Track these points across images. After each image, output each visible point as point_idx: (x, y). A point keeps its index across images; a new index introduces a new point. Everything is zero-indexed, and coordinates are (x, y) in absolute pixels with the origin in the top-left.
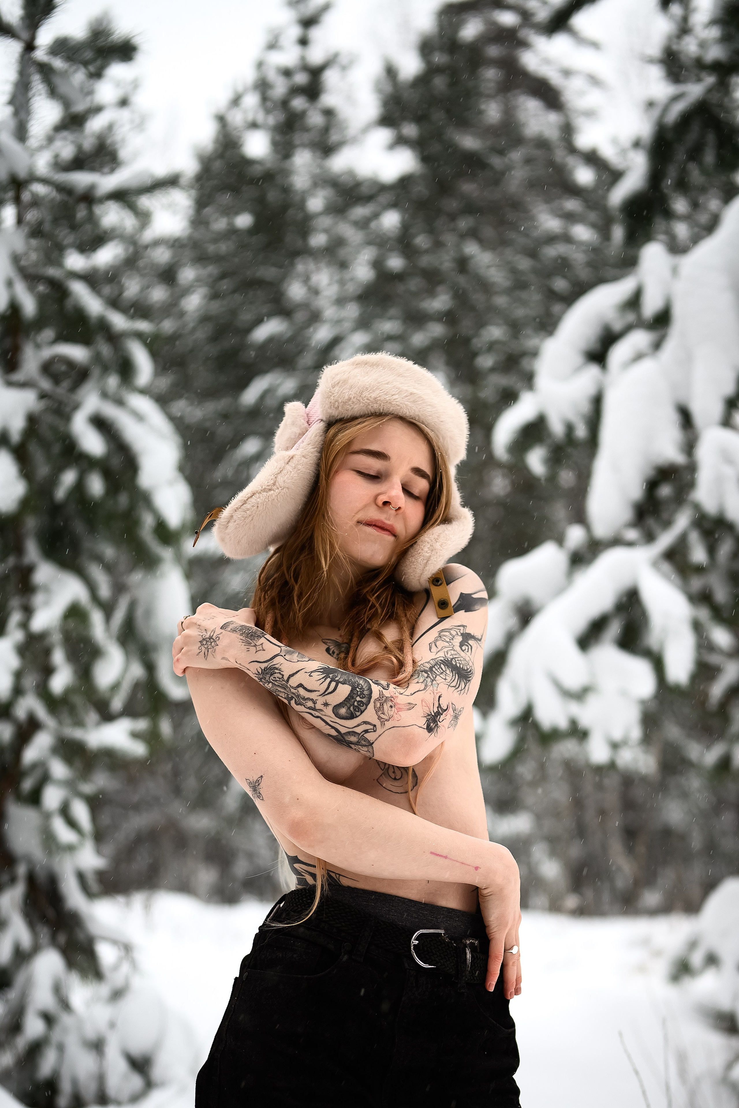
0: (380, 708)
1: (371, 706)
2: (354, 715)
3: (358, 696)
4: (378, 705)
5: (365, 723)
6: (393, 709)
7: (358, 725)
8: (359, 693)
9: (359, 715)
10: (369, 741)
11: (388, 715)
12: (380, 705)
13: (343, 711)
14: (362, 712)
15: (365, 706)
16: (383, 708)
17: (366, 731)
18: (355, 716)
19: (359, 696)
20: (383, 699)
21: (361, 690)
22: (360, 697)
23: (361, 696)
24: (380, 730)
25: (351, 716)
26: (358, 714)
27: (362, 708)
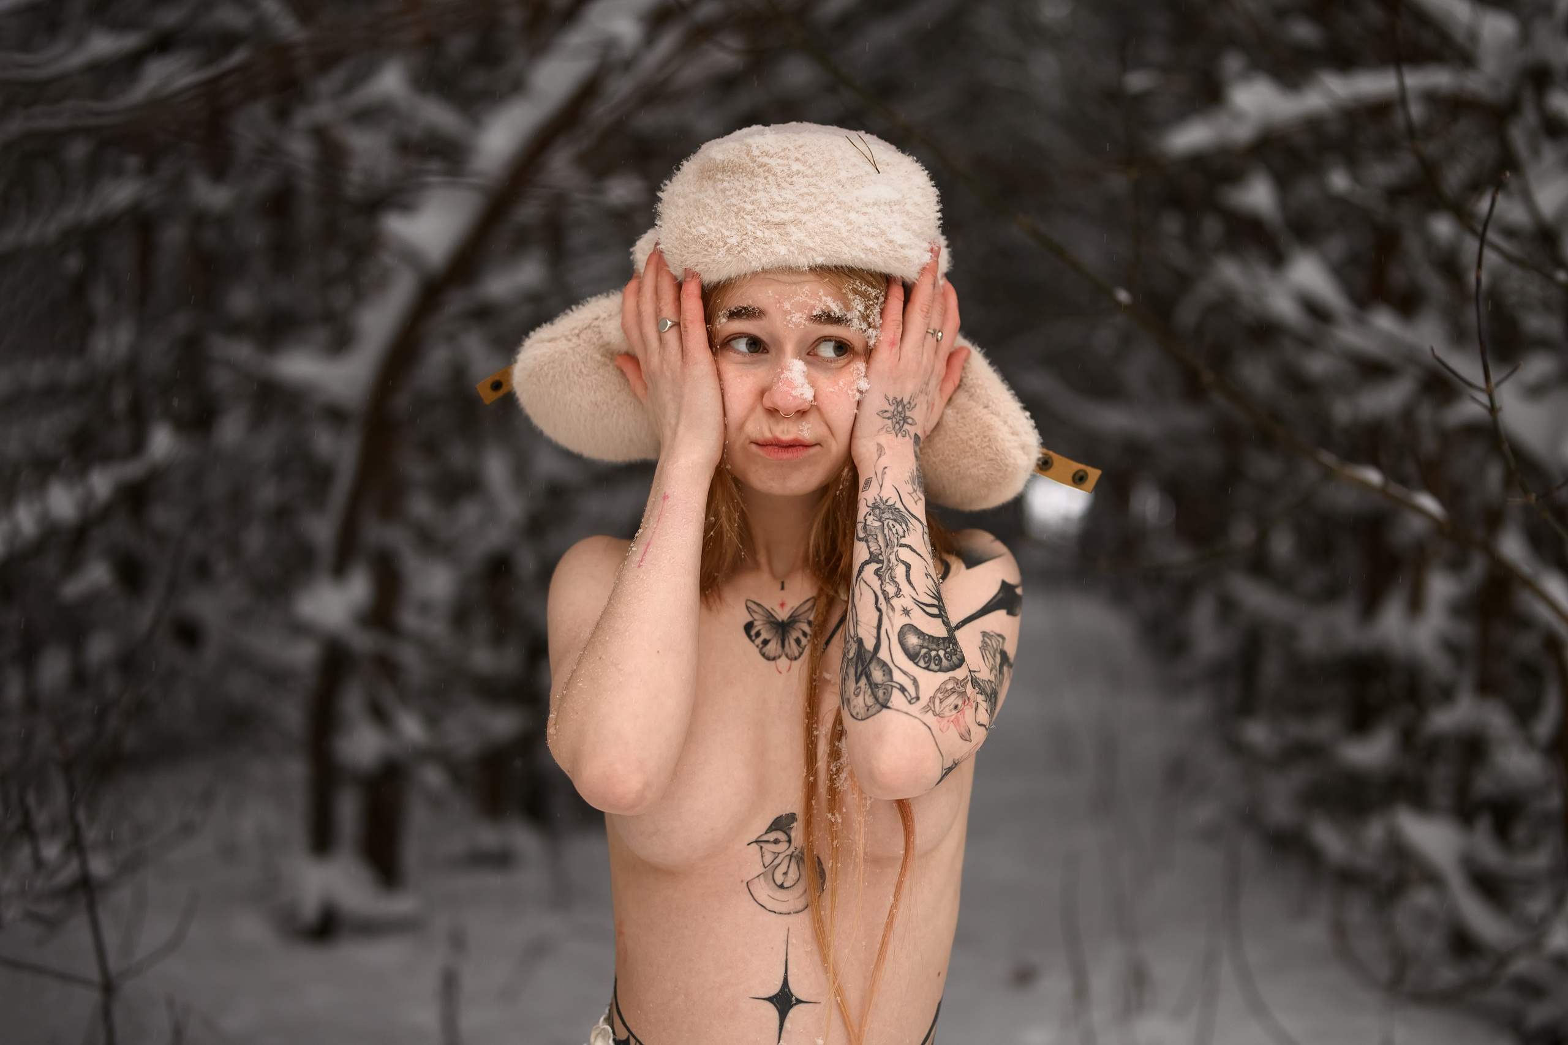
0: (947, 691)
1: (943, 677)
2: (916, 659)
3: (945, 650)
4: (950, 686)
5: (915, 682)
6: (954, 712)
7: (905, 673)
8: (948, 650)
9: (921, 667)
10: (888, 700)
11: (942, 709)
12: (951, 689)
13: (913, 640)
14: (927, 668)
15: (937, 668)
16: (949, 696)
17: (903, 689)
18: (916, 661)
19: (946, 653)
20: (961, 688)
21: (953, 651)
22: (945, 655)
23: (947, 655)
24: (915, 709)
25: (913, 657)
26: (922, 663)
27: (933, 666)
